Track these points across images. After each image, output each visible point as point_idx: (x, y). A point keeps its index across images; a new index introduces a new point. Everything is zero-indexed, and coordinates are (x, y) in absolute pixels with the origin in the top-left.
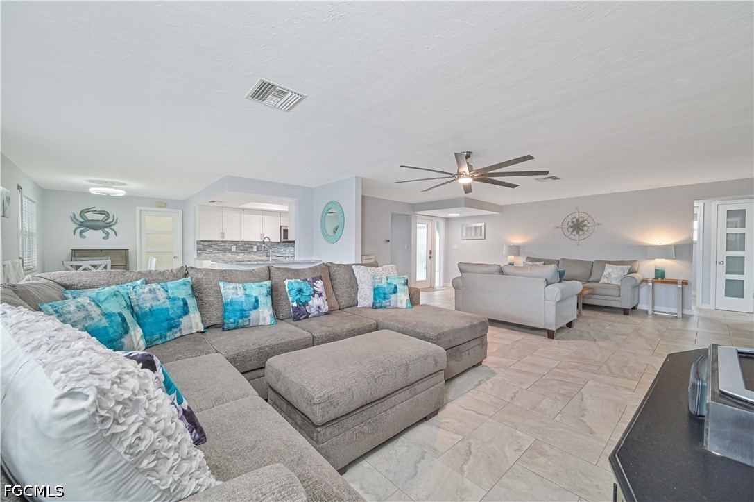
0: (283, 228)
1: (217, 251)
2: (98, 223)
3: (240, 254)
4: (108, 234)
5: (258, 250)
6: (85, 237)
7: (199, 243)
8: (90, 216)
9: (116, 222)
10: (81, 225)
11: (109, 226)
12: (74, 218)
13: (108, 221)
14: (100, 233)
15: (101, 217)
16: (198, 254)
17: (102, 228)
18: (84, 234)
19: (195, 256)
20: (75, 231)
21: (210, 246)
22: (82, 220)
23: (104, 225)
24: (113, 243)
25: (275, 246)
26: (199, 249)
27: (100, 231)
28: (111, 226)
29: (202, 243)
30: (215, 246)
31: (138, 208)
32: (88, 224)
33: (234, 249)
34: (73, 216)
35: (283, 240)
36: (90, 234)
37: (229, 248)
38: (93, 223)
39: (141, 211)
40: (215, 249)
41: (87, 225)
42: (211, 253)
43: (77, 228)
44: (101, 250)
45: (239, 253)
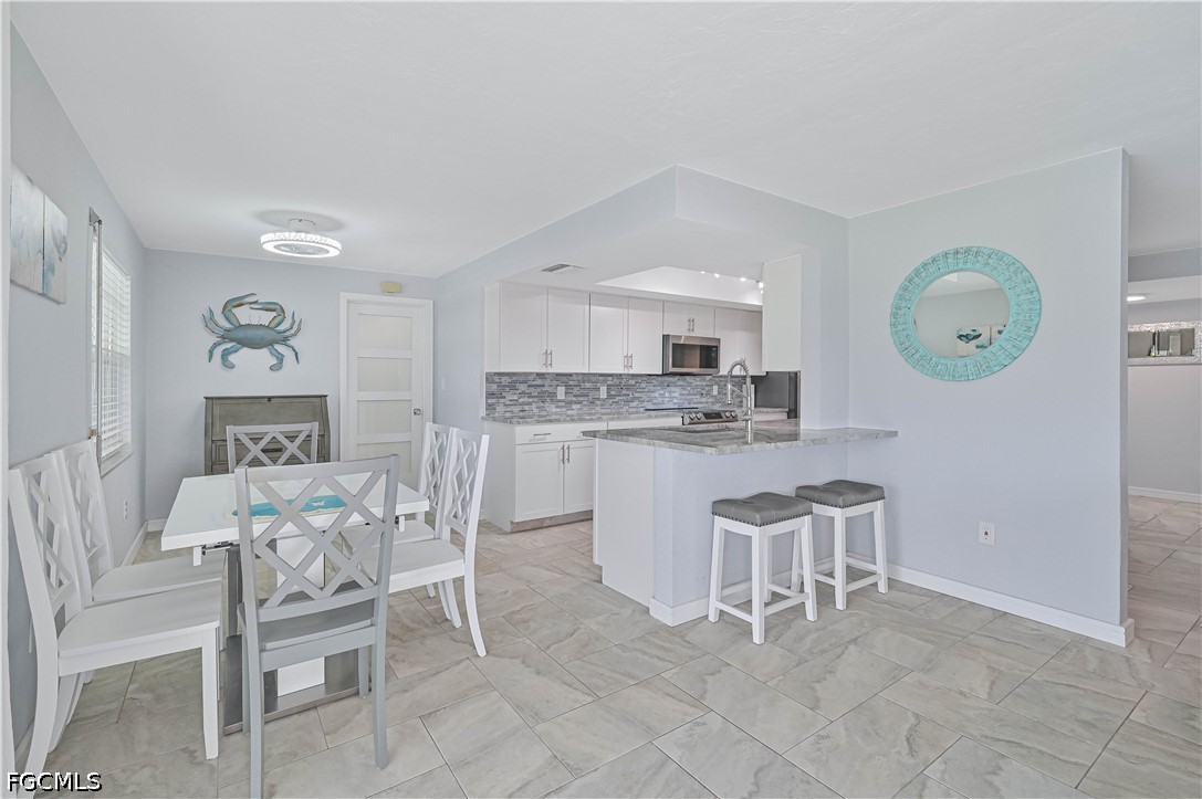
0: (671, 342)
1: (526, 400)
2: (261, 332)
3: (574, 406)
4: (280, 358)
5: (610, 396)
6: (233, 367)
7: (490, 378)
8: (245, 315)
9: (299, 329)
10: (225, 337)
11: (284, 341)
12: (209, 321)
13: (281, 328)
14: (263, 357)
15: (265, 318)
16: (490, 407)
17: (269, 344)
18: (232, 358)
19: (483, 412)
20: (211, 352)
21: (512, 387)
22: (227, 325)
23: (272, 338)
24: (291, 381)
25: (643, 385)
26: (490, 395)
27: (265, 351)
28: (286, 339)
29: (496, 379)
30: (523, 387)
31: (344, 297)
32: (240, 334)
33: (561, 393)
34: (207, 315)
35: (672, 370)
36: (244, 357)
37: (550, 390)
38: (250, 333)
39: (349, 302)
40: (523, 393)
41: (239, 338)
42: (514, 403)
43: (216, 345)
44: (270, 399)
45: (571, 402)
